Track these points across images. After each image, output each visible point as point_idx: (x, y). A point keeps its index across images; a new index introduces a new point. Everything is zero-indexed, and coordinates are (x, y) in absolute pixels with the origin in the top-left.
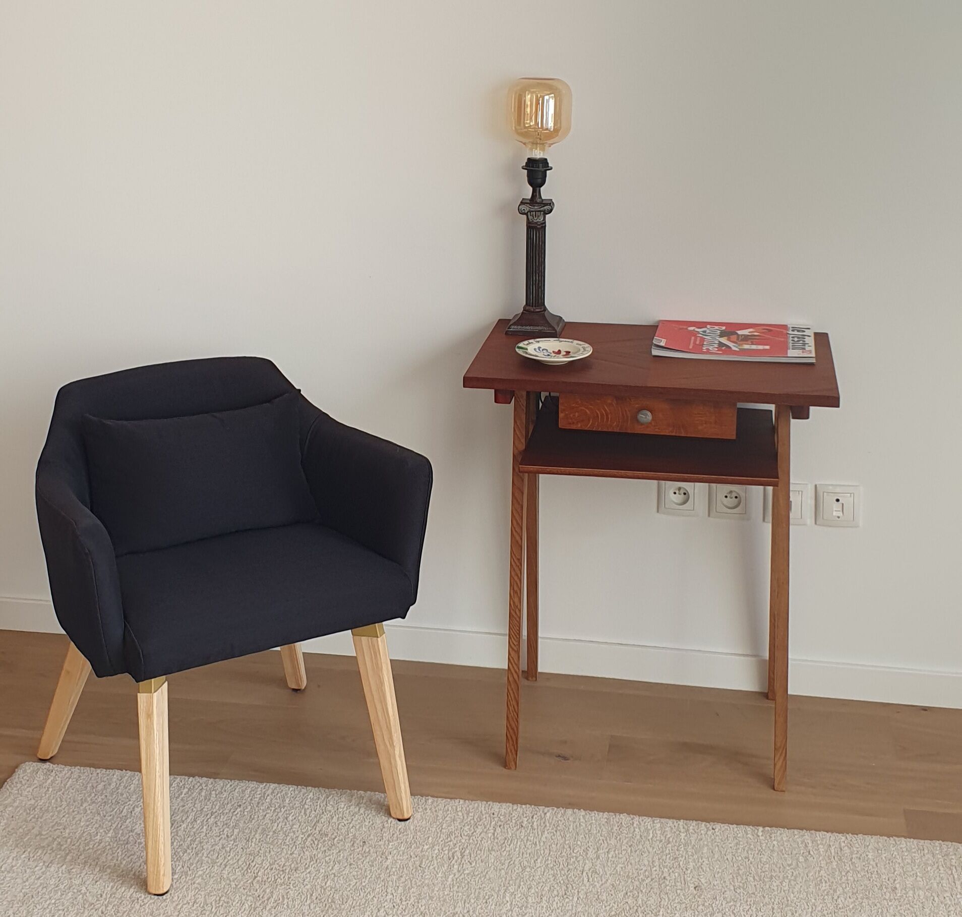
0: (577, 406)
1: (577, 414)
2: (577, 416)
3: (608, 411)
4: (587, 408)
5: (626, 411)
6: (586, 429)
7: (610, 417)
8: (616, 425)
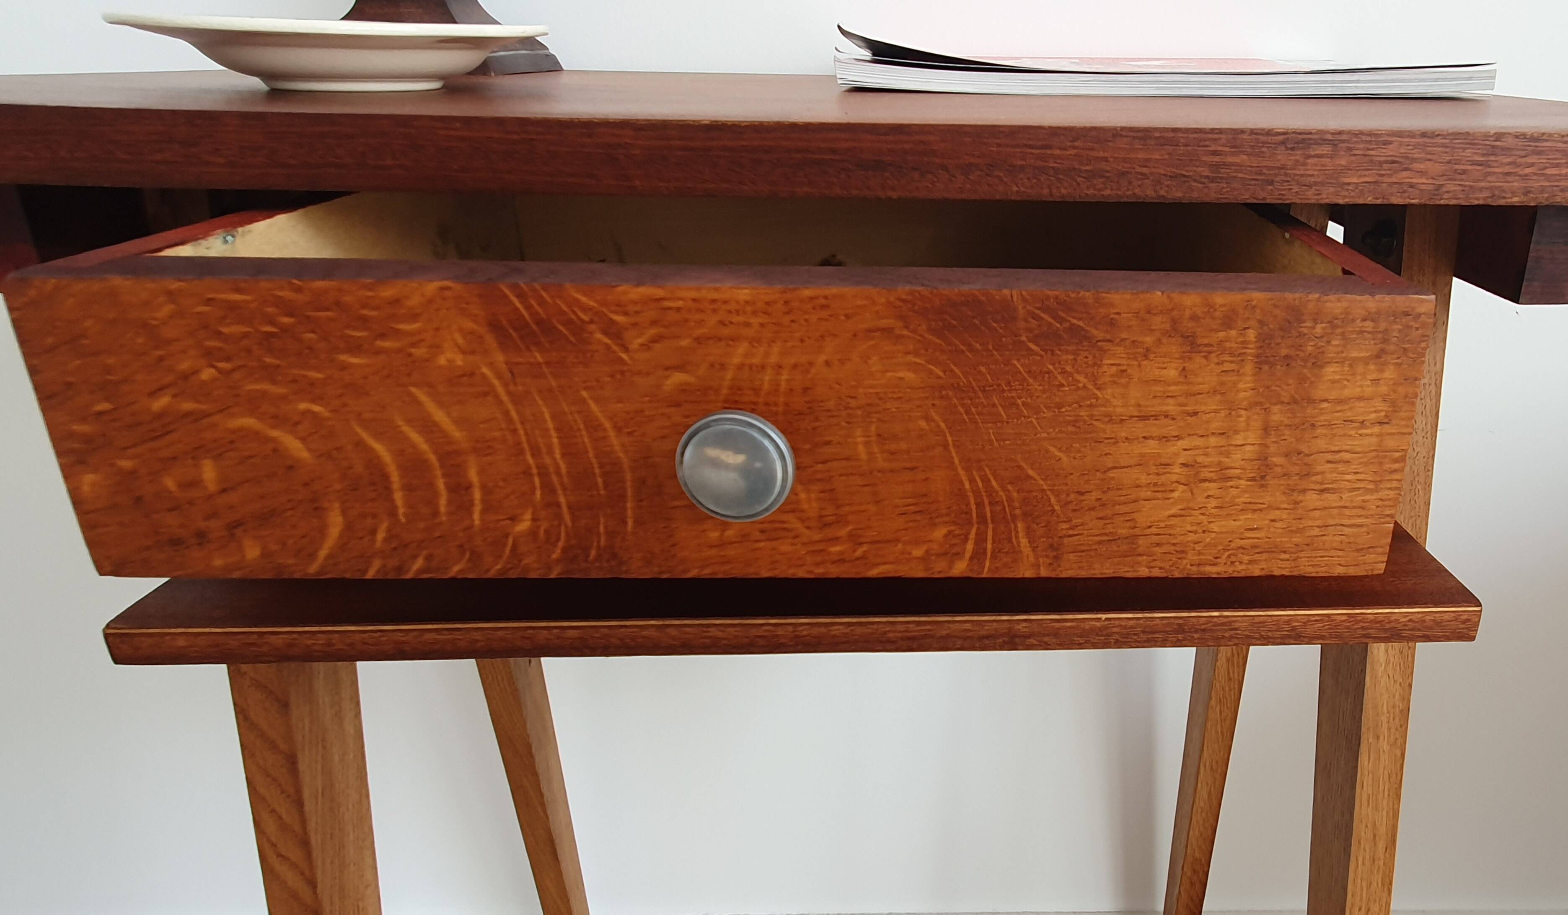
0: (188, 406)
1: (209, 472)
2: (212, 487)
3: (456, 434)
4: (278, 420)
5: (593, 426)
6: (313, 569)
7: (473, 475)
8: (533, 533)
